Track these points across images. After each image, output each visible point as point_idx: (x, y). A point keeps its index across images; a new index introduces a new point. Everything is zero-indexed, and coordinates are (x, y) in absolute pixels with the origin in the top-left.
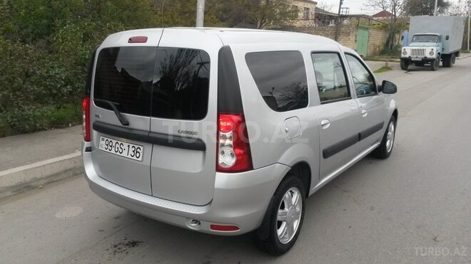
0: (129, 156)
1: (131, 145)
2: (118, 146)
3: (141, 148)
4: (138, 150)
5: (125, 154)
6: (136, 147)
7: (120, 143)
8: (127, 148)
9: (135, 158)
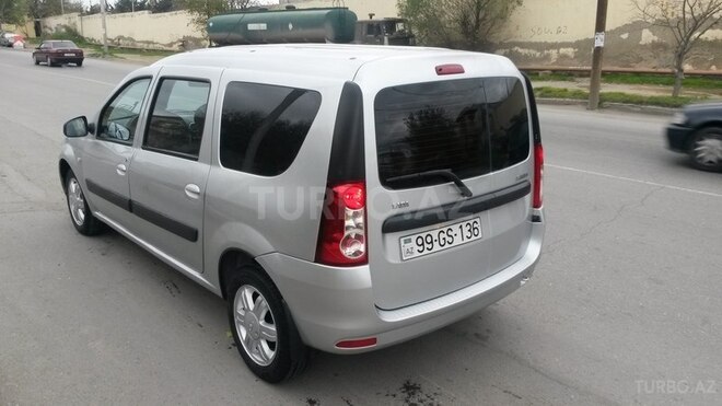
0: (466, 240)
1: (464, 224)
2: (442, 236)
3: (478, 220)
4: (475, 225)
5: (458, 241)
6: (471, 222)
7: (445, 230)
8: (459, 231)
9: (473, 238)
